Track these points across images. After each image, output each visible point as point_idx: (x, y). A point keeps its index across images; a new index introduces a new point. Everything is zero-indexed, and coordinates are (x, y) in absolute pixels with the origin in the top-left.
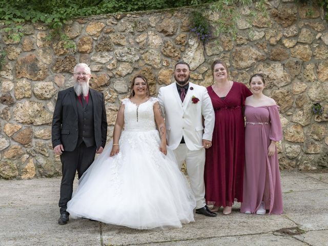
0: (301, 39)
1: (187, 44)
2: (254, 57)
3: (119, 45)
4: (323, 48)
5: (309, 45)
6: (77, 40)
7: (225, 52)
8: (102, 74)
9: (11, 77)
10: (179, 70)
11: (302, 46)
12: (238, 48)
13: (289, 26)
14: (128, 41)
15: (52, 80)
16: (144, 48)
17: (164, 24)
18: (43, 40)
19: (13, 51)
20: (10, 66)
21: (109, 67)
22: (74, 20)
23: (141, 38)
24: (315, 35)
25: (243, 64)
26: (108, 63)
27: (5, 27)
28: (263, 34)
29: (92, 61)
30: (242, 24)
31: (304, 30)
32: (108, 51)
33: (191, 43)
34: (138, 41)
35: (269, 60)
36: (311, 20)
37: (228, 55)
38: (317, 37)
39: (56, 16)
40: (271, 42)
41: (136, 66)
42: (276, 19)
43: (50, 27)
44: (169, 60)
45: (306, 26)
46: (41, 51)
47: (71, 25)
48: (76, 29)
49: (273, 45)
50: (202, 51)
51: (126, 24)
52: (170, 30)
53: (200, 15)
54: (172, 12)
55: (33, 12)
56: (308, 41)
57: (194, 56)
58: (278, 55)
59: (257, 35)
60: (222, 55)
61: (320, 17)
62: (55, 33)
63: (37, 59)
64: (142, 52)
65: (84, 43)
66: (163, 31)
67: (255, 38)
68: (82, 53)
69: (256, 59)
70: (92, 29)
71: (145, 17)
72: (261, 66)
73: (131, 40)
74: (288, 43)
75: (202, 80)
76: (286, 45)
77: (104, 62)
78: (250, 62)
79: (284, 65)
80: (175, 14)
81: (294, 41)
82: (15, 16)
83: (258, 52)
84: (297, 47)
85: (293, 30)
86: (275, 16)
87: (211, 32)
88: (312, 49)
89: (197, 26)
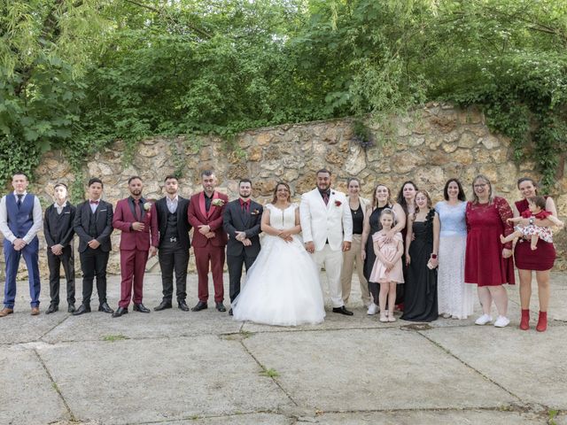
0: (462, 144)
1: (349, 151)
2: (414, 162)
3: (286, 153)
4: (484, 152)
5: (470, 149)
6: (249, 150)
7: (385, 157)
8: (270, 180)
9: (191, 184)
10: (321, 179)
11: (462, 151)
12: (398, 154)
13: (449, 132)
14: (294, 150)
15: (226, 186)
16: (309, 155)
17: (328, 133)
18: (219, 150)
19: (192, 160)
20: (190, 174)
21: (277, 173)
22: (246, 132)
23: (307, 147)
24: (476, 140)
25: (403, 169)
26: (276, 170)
27: (185, 140)
28: (423, 140)
29: (262, 168)
30: (402, 131)
31: (465, 136)
32: (276, 159)
33: (353, 150)
34: (303, 149)
35: (430, 164)
36: (472, 126)
37: (388, 161)
38: (478, 142)
39: (229, 128)
40: (432, 148)
41: (302, 172)
42: (436, 125)
43: (224, 138)
44: (333, 166)
45: (467, 132)
46: (217, 160)
47: (243, 137)
48: (247, 140)
49: (433, 151)
50: (363, 157)
51: (292, 134)
52: (333, 139)
53: (362, 124)
54: (335, 122)
55: (211, 126)
56: (469, 146)
57: (355, 162)
58: (438, 159)
59: (417, 141)
60: (383, 161)
61: (480, 122)
62: (229, 144)
63: (213, 168)
64: (307, 159)
65: (255, 152)
66: (326, 140)
67: (415, 144)
68: (253, 161)
69: (416, 164)
70: (262, 139)
71: (310, 127)
72: (421, 171)
73: (297, 149)
74: (448, 149)
75: (363, 184)
76: (447, 150)
77: (272, 169)
78: (409, 168)
79: (444, 169)
80: (338, 123)
81: (455, 147)
82: (195, 129)
83: (417, 157)
84: (457, 152)
85: (453, 135)
86: (435, 122)
87: (372, 140)
88: (473, 154)
89: (358, 134)
